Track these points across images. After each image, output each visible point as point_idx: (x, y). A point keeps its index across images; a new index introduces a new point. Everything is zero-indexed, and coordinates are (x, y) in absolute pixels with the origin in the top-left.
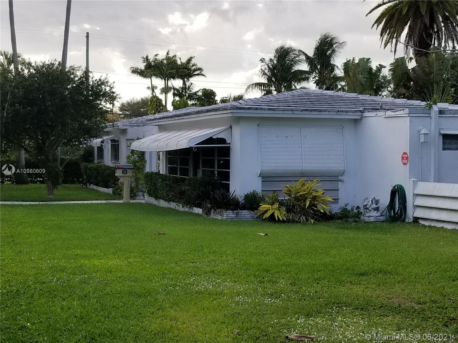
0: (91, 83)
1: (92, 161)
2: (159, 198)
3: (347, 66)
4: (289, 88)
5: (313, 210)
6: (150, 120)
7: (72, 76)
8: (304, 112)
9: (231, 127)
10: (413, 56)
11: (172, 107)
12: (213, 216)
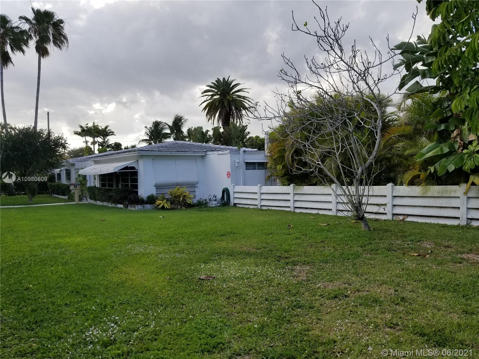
0: (53, 138)
1: (55, 181)
2: (97, 200)
3: (189, 131)
4: (160, 141)
5: (184, 202)
6: (89, 158)
7: (41, 135)
8: (177, 152)
9: (138, 161)
10: (222, 126)
11: (98, 152)
12: (129, 208)
